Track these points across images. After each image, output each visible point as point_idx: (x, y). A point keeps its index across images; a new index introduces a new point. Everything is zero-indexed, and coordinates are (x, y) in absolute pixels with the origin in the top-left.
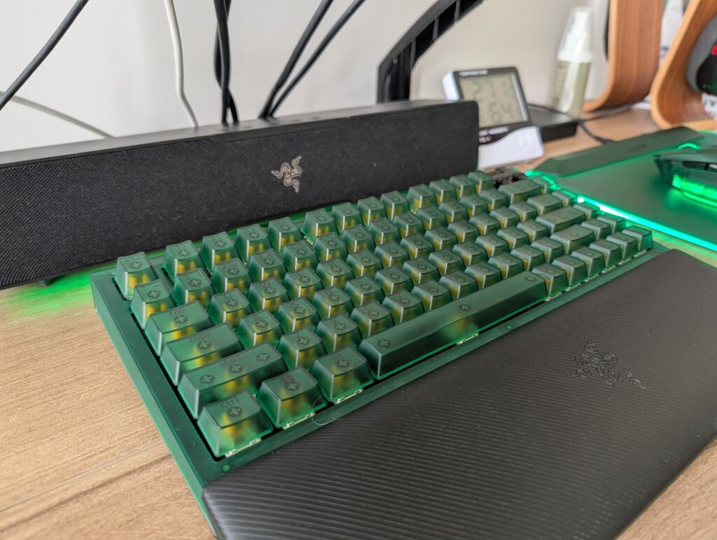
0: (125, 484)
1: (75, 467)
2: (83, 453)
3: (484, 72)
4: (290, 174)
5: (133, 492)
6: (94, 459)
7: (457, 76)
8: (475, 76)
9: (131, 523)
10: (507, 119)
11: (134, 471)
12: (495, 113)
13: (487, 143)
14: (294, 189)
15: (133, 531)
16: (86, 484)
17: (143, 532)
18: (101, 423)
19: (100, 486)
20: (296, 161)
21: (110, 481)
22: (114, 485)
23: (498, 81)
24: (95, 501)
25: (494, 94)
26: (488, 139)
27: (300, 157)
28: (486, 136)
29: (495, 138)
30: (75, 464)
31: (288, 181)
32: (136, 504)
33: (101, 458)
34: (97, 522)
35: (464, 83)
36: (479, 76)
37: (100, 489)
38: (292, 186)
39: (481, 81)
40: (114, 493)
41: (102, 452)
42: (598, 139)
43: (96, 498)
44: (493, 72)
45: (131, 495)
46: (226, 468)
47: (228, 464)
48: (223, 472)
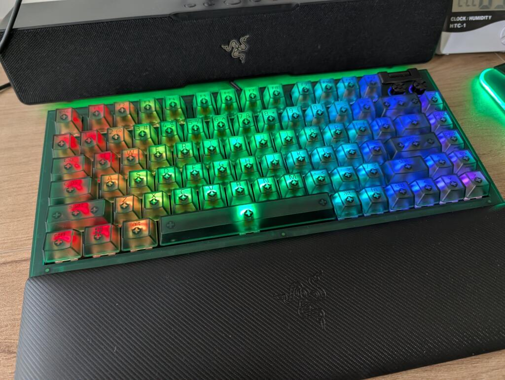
1: (19, 243)
4: (237, 48)
14: (241, 61)
20: (243, 39)
26: (465, 25)
27: (248, 36)
28: (463, 22)
38: (239, 58)
43: (19, 267)
46: (47, 270)
47: (50, 269)
48: (45, 272)
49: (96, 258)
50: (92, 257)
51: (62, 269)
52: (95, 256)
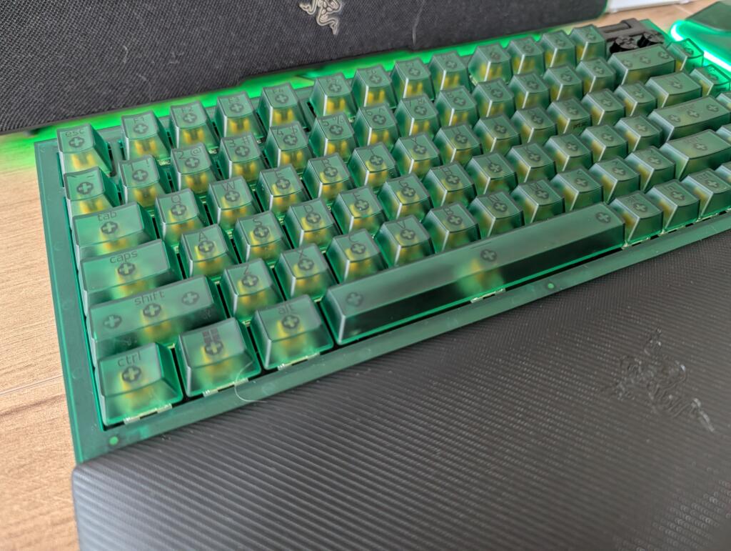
0: (32, 416)
4: (326, 8)
5: (36, 429)
9: (22, 470)
14: (331, 30)
19: (6, 414)
21: (17, 410)
22: (20, 416)
31: (323, 19)
37: (4, 418)
38: (328, 25)
40: (17, 426)
45: (32, 433)
46: (114, 441)
47: (118, 436)
48: (110, 446)
49: (212, 397)
50: (201, 396)
51: (145, 432)
52: (207, 393)
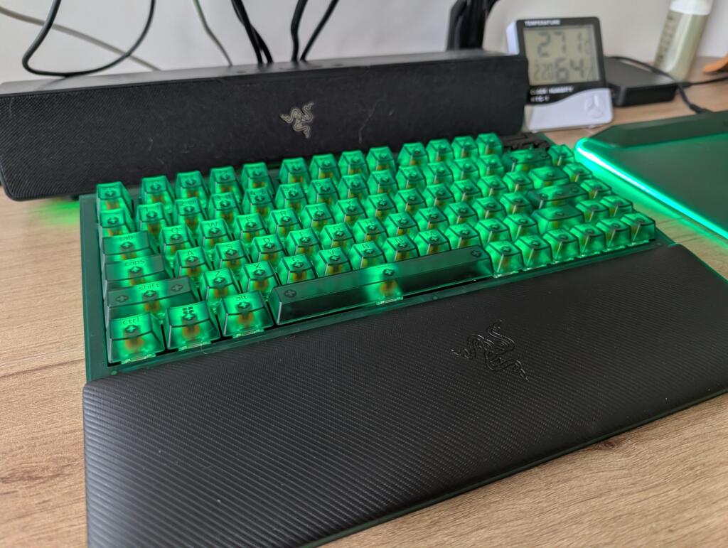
0: (55, 371)
1: (26, 352)
2: (37, 342)
3: (557, 22)
4: (301, 119)
5: (58, 379)
6: (42, 348)
7: (521, 25)
8: (545, 27)
9: (45, 401)
10: (576, 77)
11: (66, 363)
12: (562, 70)
13: (544, 102)
14: (304, 135)
15: (44, 408)
16: (28, 367)
17: (50, 410)
18: (61, 321)
19: (37, 369)
21: (46, 367)
22: (47, 370)
23: (571, 33)
24: (29, 380)
25: (564, 48)
26: (547, 98)
27: (312, 104)
28: (544, 95)
29: (555, 98)
30: (27, 349)
31: (298, 127)
32: (55, 388)
33: (49, 349)
34: (24, 395)
35: (528, 35)
36: (549, 26)
37: (36, 372)
38: (302, 131)
39: (551, 32)
40: (44, 377)
41: (51, 344)
42: (693, 107)
43: (30, 378)
44: (566, 22)
45: (55, 381)
46: (114, 372)
47: (116, 369)
49: (184, 352)
50: (177, 350)
52: (180, 348)
